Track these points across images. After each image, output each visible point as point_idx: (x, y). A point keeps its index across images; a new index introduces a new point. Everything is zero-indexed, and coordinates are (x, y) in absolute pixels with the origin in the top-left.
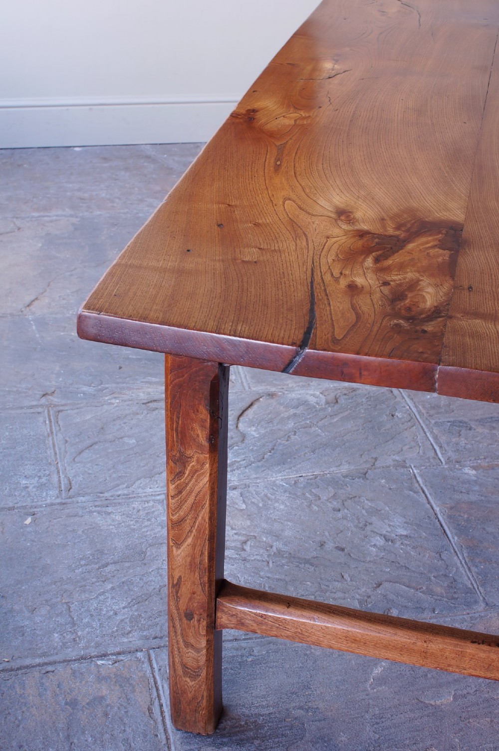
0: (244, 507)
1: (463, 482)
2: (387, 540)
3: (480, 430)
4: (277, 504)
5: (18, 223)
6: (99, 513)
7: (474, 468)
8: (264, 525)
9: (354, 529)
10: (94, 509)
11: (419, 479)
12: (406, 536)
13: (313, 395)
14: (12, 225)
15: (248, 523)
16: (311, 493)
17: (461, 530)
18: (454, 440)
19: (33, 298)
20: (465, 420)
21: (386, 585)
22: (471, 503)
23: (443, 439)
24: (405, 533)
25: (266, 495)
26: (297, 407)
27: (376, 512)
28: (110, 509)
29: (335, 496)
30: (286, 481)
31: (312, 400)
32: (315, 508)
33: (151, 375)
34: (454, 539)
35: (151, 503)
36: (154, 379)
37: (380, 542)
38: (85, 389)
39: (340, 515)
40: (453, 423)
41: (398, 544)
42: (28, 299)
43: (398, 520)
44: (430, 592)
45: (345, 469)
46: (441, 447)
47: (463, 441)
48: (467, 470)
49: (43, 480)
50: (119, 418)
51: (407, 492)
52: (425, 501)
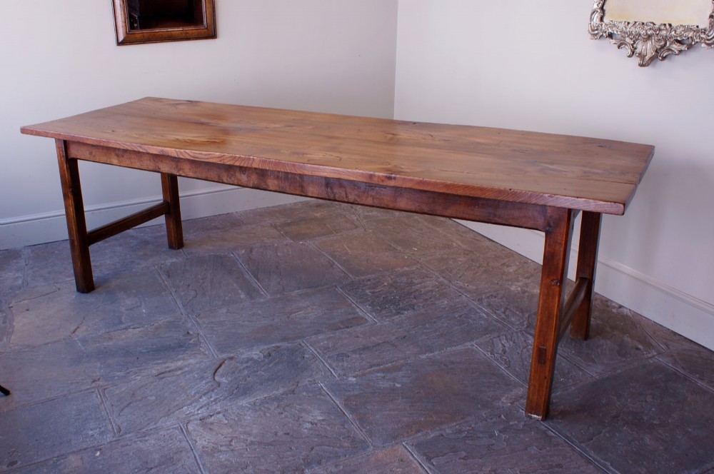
0: (227, 422)
1: (350, 385)
2: (312, 423)
3: (354, 356)
4: (246, 417)
5: (58, 286)
6: (141, 441)
7: (354, 377)
8: (240, 429)
9: (293, 422)
10: (137, 440)
11: (325, 388)
12: (323, 420)
13: (256, 354)
14: (54, 288)
15: (231, 430)
16: (264, 407)
17: (353, 411)
18: (340, 364)
19: (75, 327)
20: (344, 352)
21: (317, 448)
22: (356, 395)
23: (334, 365)
24: (321, 418)
25: (238, 413)
26: (247, 362)
27: (303, 410)
28: (147, 438)
29: (278, 407)
30: (249, 403)
31: (256, 357)
32: (268, 415)
33: (158, 359)
34: (350, 417)
35: (171, 430)
36: (160, 361)
37: (309, 426)
38: (118, 374)
39: (283, 416)
40: (338, 355)
41: (319, 425)
42: (72, 328)
43: (316, 413)
44: (341, 447)
45: (281, 391)
46: (334, 369)
47: (345, 364)
48: (350, 379)
49: (103, 429)
50: (142, 386)
51: (319, 396)
52: (330, 399)
